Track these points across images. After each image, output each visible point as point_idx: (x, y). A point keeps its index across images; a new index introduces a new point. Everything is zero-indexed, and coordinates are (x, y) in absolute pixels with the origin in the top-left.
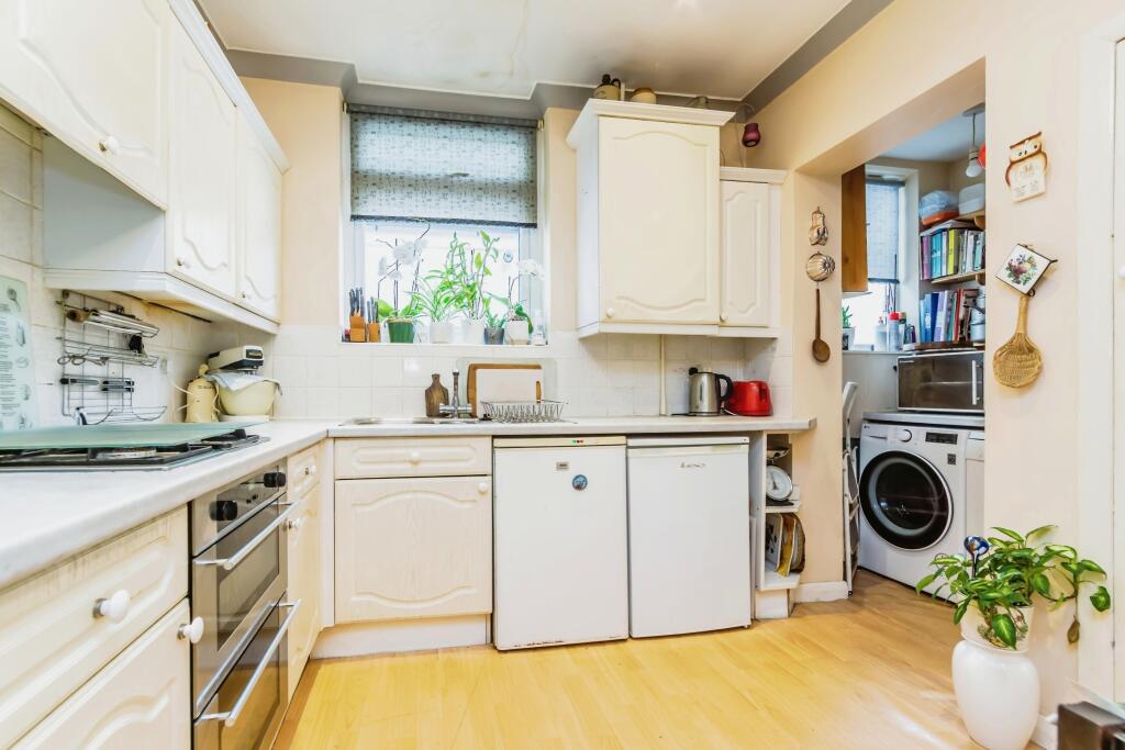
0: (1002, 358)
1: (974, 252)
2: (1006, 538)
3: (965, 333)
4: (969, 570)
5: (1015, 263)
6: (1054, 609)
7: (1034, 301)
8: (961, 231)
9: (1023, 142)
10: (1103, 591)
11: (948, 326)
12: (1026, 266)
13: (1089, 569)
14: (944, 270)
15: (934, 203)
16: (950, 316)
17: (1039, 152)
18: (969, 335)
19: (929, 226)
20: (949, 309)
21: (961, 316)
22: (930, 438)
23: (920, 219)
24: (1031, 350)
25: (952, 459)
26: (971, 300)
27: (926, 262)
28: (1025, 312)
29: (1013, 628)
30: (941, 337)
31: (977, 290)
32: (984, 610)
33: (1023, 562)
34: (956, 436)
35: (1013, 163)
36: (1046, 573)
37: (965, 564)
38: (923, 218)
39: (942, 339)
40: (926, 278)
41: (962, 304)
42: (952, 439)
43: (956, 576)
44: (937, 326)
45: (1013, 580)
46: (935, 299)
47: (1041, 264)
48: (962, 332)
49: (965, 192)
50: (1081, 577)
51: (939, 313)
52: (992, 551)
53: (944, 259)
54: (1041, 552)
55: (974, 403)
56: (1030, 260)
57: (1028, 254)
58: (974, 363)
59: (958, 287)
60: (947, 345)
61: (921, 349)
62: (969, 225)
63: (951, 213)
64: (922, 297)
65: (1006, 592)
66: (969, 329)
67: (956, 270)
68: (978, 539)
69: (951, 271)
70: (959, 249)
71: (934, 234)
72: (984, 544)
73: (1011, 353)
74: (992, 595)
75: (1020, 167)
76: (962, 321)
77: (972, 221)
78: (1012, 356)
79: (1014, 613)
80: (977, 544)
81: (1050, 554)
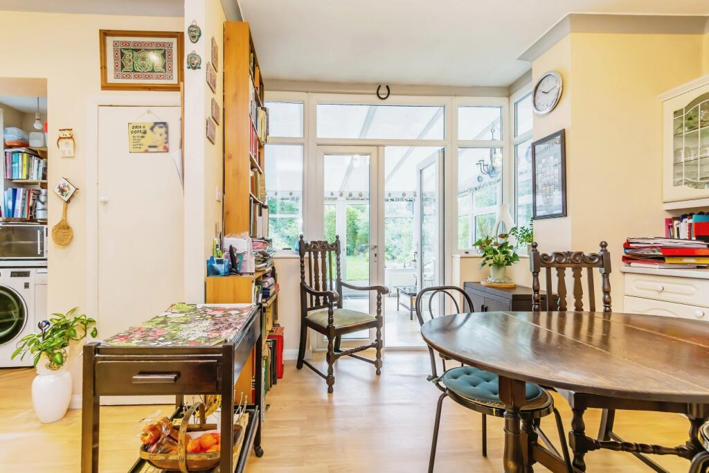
0: (55, 231)
1: (38, 169)
2: (58, 318)
3: (33, 214)
4: (40, 339)
5: (62, 186)
6: (77, 344)
7: (69, 205)
8: (30, 155)
9: (64, 130)
10: (95, 329)
11: (23, 209)
12: (66, 189)
13: (91, 321)
14: (20, 175)
15: (14, 134)
16: (24, 204)
17: (71, 138)
18: (35, 215)
19: (10, 147)
20: (24, 199)
21: (31, 204)
22: (13, 274)
23: (4, 140)
24: (68, 228)
25: (27, 286)
26: (36, 196)
27: (8, 167)
28: (66, 210)
29: (62, 357)
30: (18, 215)
31: (39, 191)
32: (49, 354)
33: (66, 326)
34: (29, 272)
35: (60, 138)
36: (75, 328)
37: (39, 336)
38: (6, 141)
39: (19, 216)
40: (8, 177)
41: (31, 198)
42: (26, 274)
43: (33, 345)
44: (16, 208)
45: (61, 336)
46: (15, 191)
47: (73, 189)
48: (31, 214)
49: (32, 134)
50: (87, 326)
51: (17, 201)
52: (51, 326)
53: (20, 169)
54: (72, 320)
55: (39, 253)
56: (68, 186)
57: (67, 183)
58: (39, 231)
59: (29, 187)
60: (22, 220)
61: (6, 222)
62: (34, 153)
63: (24, 144)
64: (6, 189)
65: (59, 341)
66: (35, 212)
67: (28, 177)
68: (44, 321)
69: (25, 177)
70: (29, 166)
71: (13, 153)
72: (48, 323)
73: (60, 228)
74: (52, 345)
75: (64, 141)
76: (31, 208)
77: (36, 152)
78: (60, 230)
79: (62, 351)
80: (44, 324)
81: (76, 319)
